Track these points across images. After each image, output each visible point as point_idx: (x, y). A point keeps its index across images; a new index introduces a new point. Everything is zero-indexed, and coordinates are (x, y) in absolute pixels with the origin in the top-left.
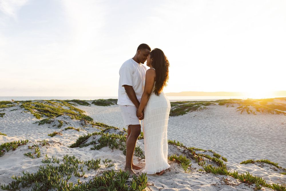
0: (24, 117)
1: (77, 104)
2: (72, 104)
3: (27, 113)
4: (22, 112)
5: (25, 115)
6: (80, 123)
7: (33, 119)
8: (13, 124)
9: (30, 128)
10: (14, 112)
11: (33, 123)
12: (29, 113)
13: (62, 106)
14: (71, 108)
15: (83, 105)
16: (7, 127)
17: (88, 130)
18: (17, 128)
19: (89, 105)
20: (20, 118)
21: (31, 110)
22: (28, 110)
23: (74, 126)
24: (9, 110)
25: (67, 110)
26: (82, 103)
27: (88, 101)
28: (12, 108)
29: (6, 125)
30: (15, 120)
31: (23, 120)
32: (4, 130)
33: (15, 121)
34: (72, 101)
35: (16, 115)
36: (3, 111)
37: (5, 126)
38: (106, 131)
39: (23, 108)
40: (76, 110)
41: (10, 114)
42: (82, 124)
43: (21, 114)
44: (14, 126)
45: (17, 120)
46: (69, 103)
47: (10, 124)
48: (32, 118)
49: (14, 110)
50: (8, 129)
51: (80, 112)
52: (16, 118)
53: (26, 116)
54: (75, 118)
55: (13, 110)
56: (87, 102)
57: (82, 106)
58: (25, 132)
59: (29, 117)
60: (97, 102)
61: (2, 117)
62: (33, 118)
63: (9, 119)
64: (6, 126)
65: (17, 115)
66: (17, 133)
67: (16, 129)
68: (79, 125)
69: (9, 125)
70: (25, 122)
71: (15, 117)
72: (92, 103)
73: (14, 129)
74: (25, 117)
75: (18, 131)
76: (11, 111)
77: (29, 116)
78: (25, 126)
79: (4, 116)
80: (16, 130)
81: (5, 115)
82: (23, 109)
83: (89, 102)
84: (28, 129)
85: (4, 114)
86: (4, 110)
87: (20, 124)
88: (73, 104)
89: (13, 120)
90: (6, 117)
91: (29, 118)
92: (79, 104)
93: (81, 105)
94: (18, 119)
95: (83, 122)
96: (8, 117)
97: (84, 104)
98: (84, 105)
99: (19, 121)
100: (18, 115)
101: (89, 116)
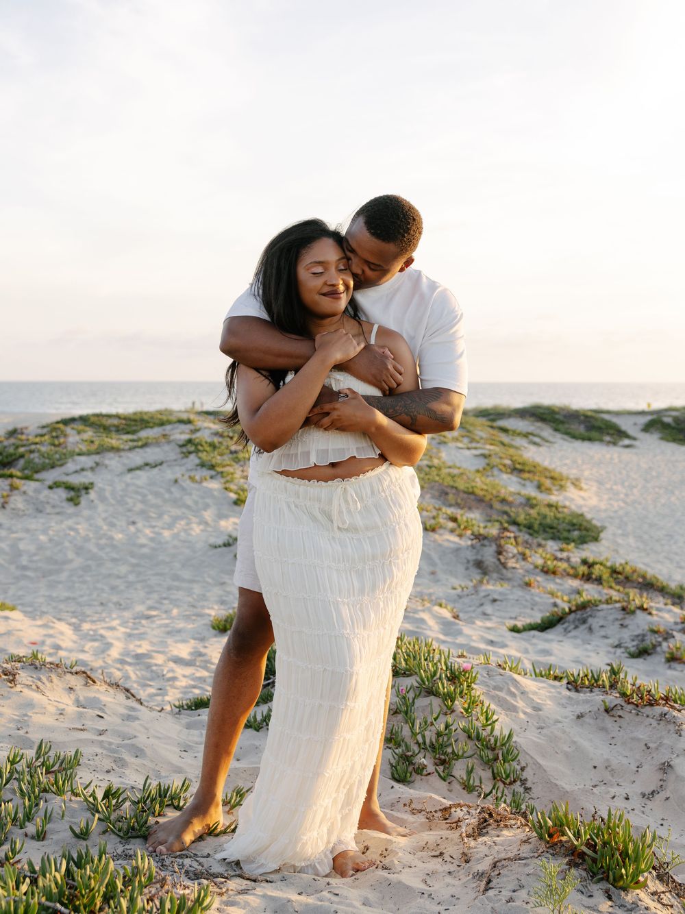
0: (184, 510)
1: (547, 432)
2: (519, 434)
3: (205, 484)
4: (176, 481)
5: (190, 494)
6: (471, 556)
7: (223, 523)
8: (114, 547)
9: (186, 574)
10: (143, 477)
11: (210, 545)
12: (215, 485)
13: (442, 448)
14: (495, 460)
15: (583, 439)
16: (78, 562)
17: (495, 601)
18: (123, 569)
19: (627, 442)
20: (160, 516)
21: (230, 469)
22: (212, 467)
23: (433, 573)
24: (124, 465)
25: (456, 471)
26: (581, 429)
27: (618, 414)
28: (137, 458)
29: (79, 550)
30: (134, 523)
31: (170, 526)
32: (63, 576)
33: (132, 529)
34: (523, 413)
35: (144, 496)
36: (92, 469)
37: (71, 555)
38: (572, 616)
39: (192, 457)
40: (521, 471)
41: (119, 487)
42: (479, 564)
43: (173, 489)
44: (114, 560)
45: (140, 525)
46: (502, 423)
47: (97, 545)
48: (221, 516)
49: (147, 464)
50: (80, 573)
51: (548, 483)
52: (142, 512)
53: (196, 503)
54: (451, 525)
55: (139, 468)
56: (615, 420)
57: (578, 444)
58: (155, 596)
59: (206, 507)
60: (676, 419)
61: (77, 504)
62: (226, 517)
63: (104, 515)
64: (78, 554)
65: (150, 497)
66: (115, 599)
67: (119, 577)
68: (461, 569)
69: (95, 550)
70: (176, 536)
71: (139, 506)
72: (647, 428)
73: (110, 575)
74: (188, 507)
75: (122, 587)
76: (130, 470)
77: (208, 501)
78: (167, 559)
79: (84, 500)
80: (118, 582)
81: (93, 494)
82: (193, 460)
83: (624, 424)
84: (176, 578)
85: (87, 488)
86: (97, 464)
87: (145, 550)
88: (526, 435)
89: (121, 523)
90: (95, 508)
91: (208, 515)
92: (559, 435)
93: (575, 437)
94: (148, 518)
95: (488, 554)
96: (101, 508)
97: (594, 434)
98: (590, 439)
99: (147, 531)
100: (157, 494)
101: (582, 515)
